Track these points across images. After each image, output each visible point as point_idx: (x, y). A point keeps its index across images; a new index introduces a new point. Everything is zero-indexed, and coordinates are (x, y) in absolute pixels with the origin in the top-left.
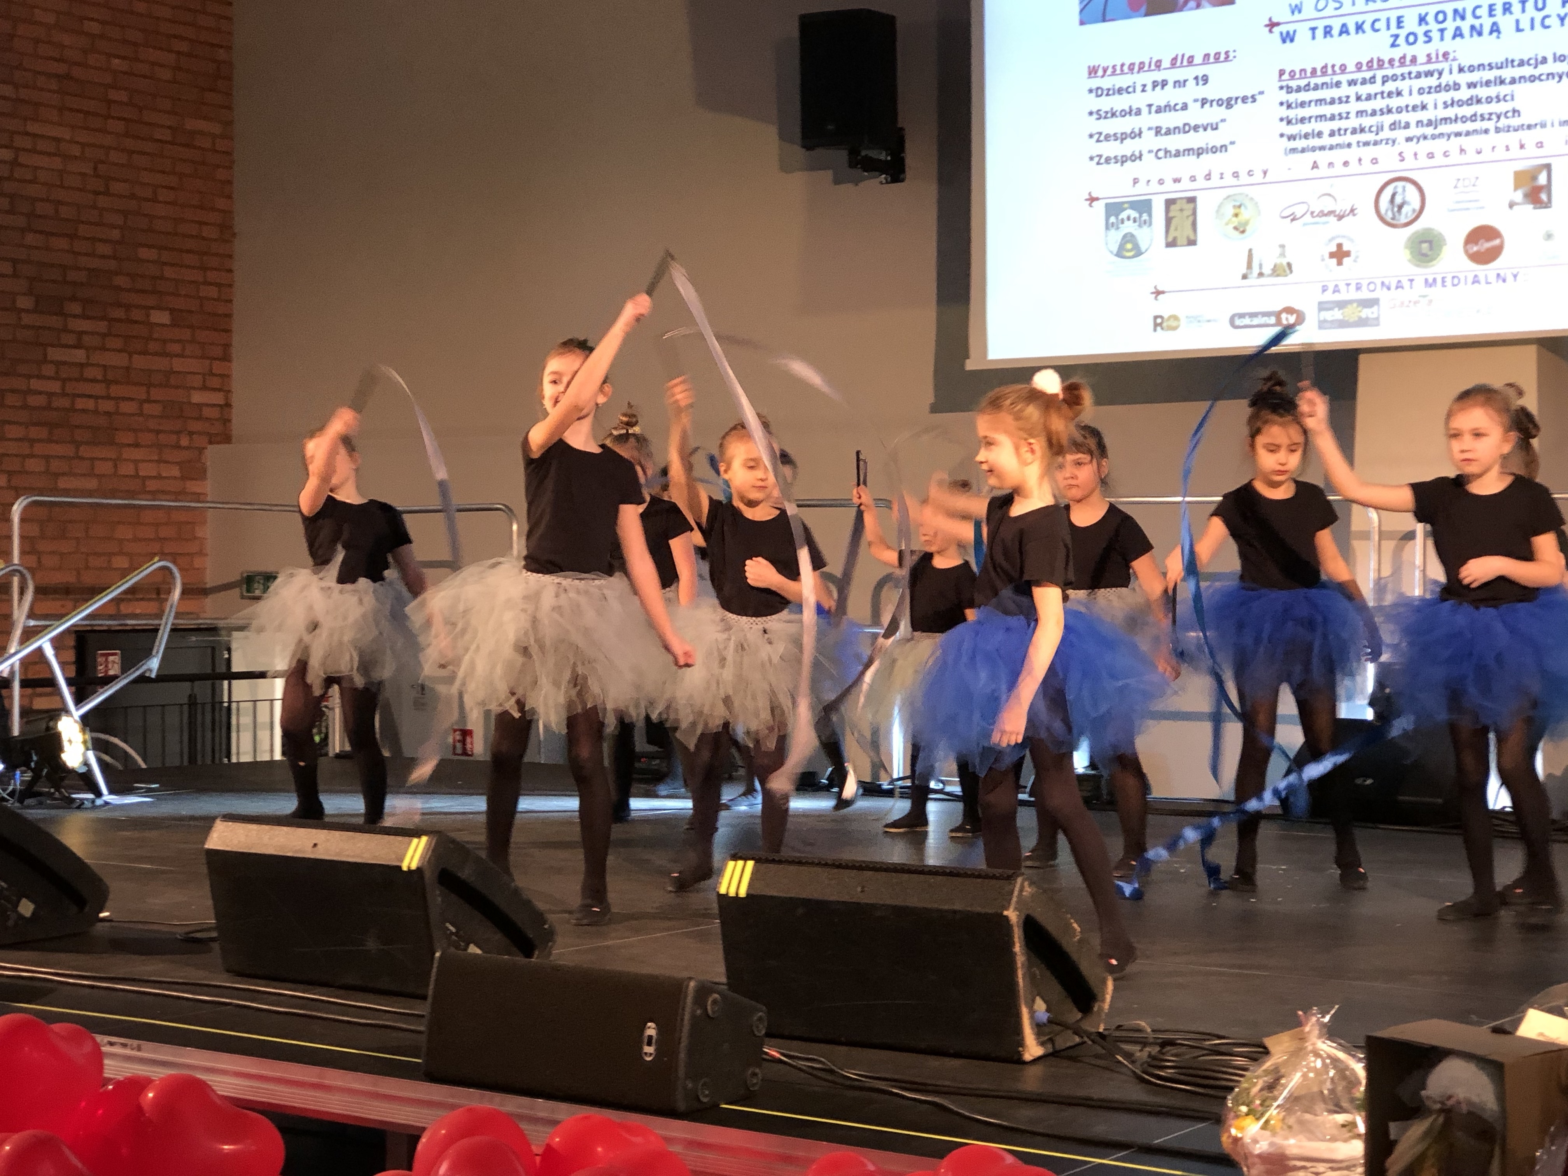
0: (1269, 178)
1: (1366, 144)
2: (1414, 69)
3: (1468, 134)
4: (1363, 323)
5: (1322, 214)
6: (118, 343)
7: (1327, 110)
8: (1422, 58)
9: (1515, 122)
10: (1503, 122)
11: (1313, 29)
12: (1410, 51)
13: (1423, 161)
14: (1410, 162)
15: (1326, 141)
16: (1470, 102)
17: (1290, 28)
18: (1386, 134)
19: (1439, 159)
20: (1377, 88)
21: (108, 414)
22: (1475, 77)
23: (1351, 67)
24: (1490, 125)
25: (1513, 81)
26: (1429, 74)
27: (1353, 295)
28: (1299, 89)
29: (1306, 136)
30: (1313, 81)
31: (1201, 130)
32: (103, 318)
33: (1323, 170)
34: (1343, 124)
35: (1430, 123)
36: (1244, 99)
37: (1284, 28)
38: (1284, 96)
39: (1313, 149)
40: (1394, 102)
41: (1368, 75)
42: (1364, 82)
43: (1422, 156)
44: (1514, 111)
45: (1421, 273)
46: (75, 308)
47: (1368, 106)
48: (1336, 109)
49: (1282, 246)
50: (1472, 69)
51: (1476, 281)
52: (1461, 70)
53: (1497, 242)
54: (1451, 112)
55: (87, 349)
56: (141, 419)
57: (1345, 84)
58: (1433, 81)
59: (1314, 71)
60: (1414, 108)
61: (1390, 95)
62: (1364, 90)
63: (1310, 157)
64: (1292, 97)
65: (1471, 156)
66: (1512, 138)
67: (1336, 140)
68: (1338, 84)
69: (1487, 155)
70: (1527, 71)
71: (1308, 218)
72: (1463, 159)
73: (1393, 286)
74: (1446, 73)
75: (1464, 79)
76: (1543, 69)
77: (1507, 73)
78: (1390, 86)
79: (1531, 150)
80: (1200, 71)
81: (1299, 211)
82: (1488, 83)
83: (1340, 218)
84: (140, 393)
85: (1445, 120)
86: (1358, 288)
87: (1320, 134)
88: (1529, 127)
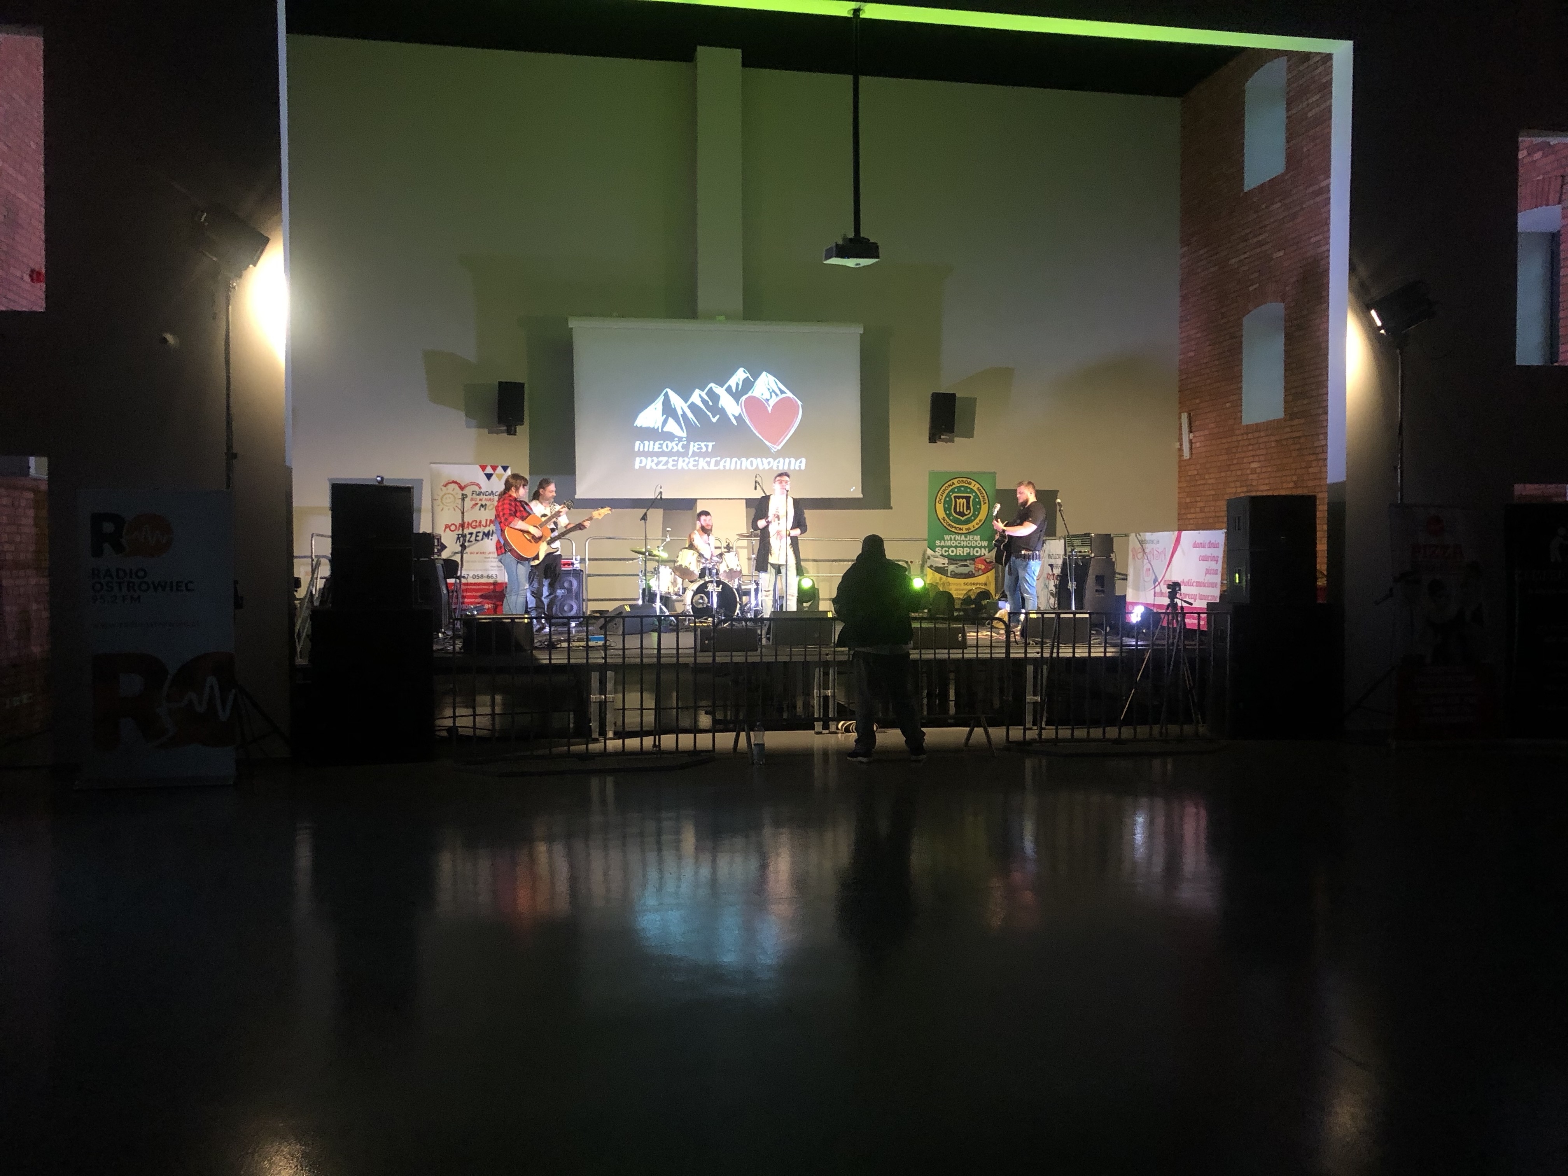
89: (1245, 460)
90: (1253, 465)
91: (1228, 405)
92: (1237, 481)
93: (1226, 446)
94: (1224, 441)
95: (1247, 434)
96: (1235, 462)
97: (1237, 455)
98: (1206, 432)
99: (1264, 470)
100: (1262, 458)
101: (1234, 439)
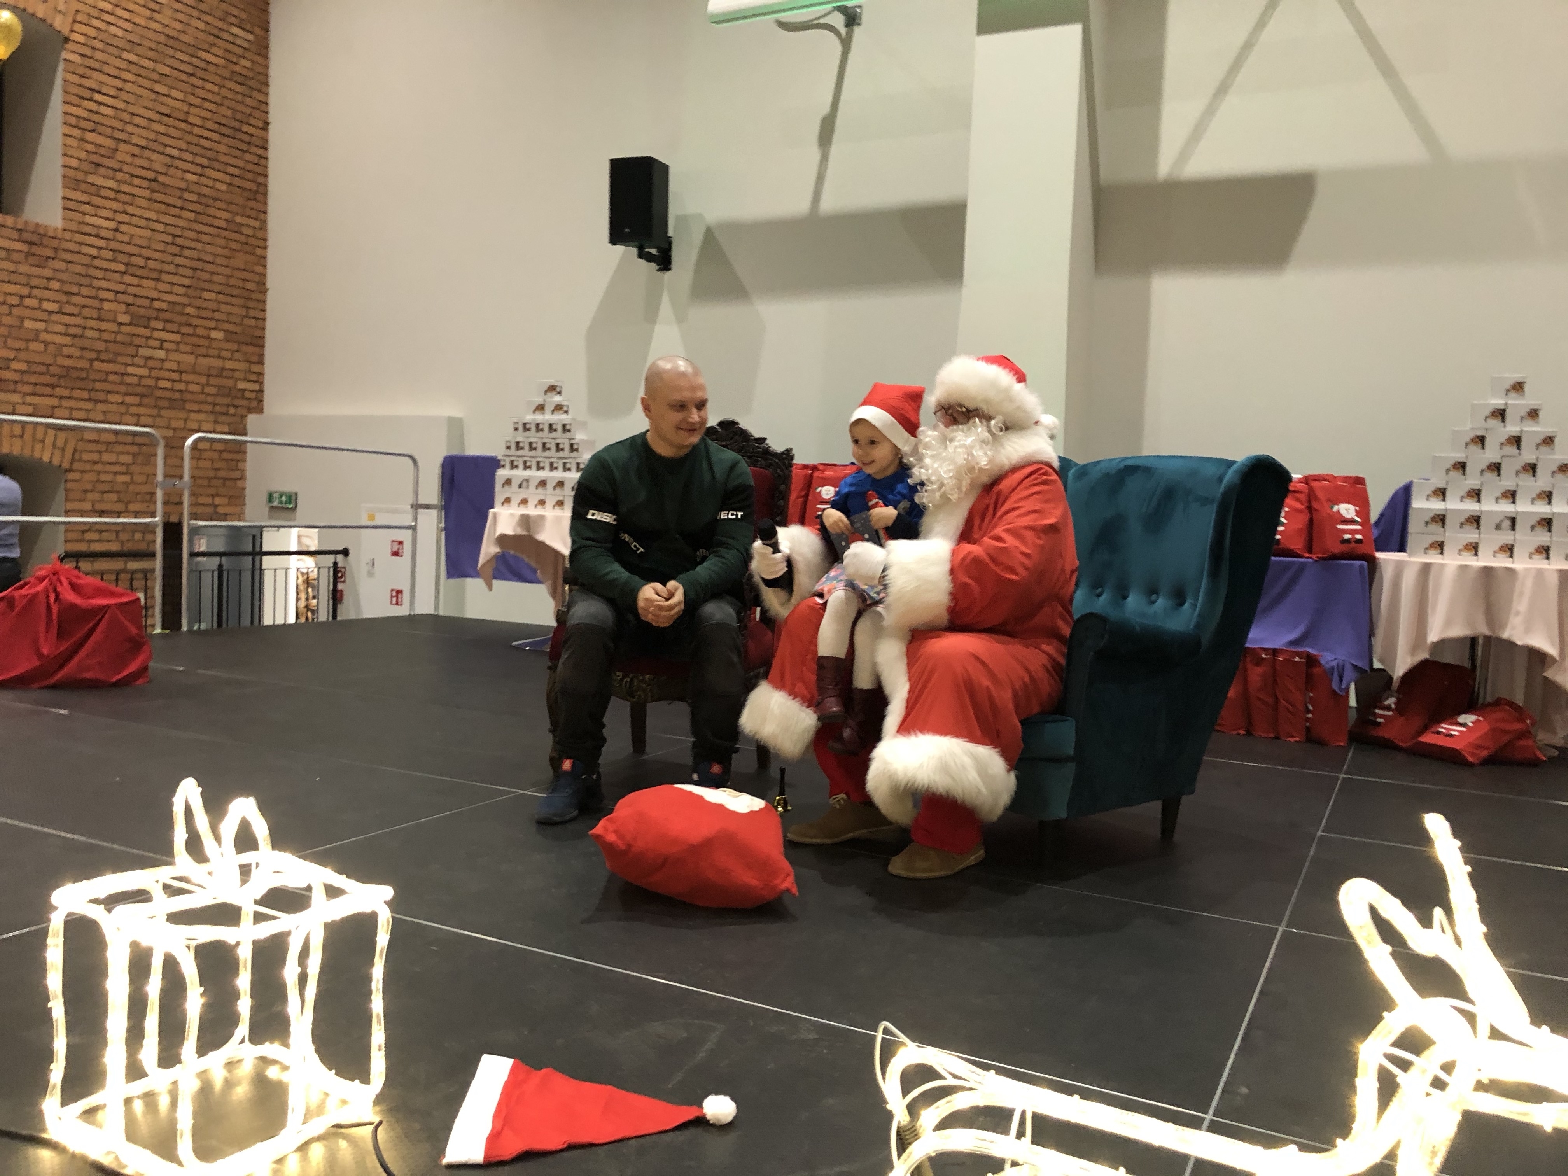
6: (188, 348)
21: (181, 391)
32: (178, 332)
46: (160, 325)
55: (168, 350)
56: (203, 396)
84: (203, 380)
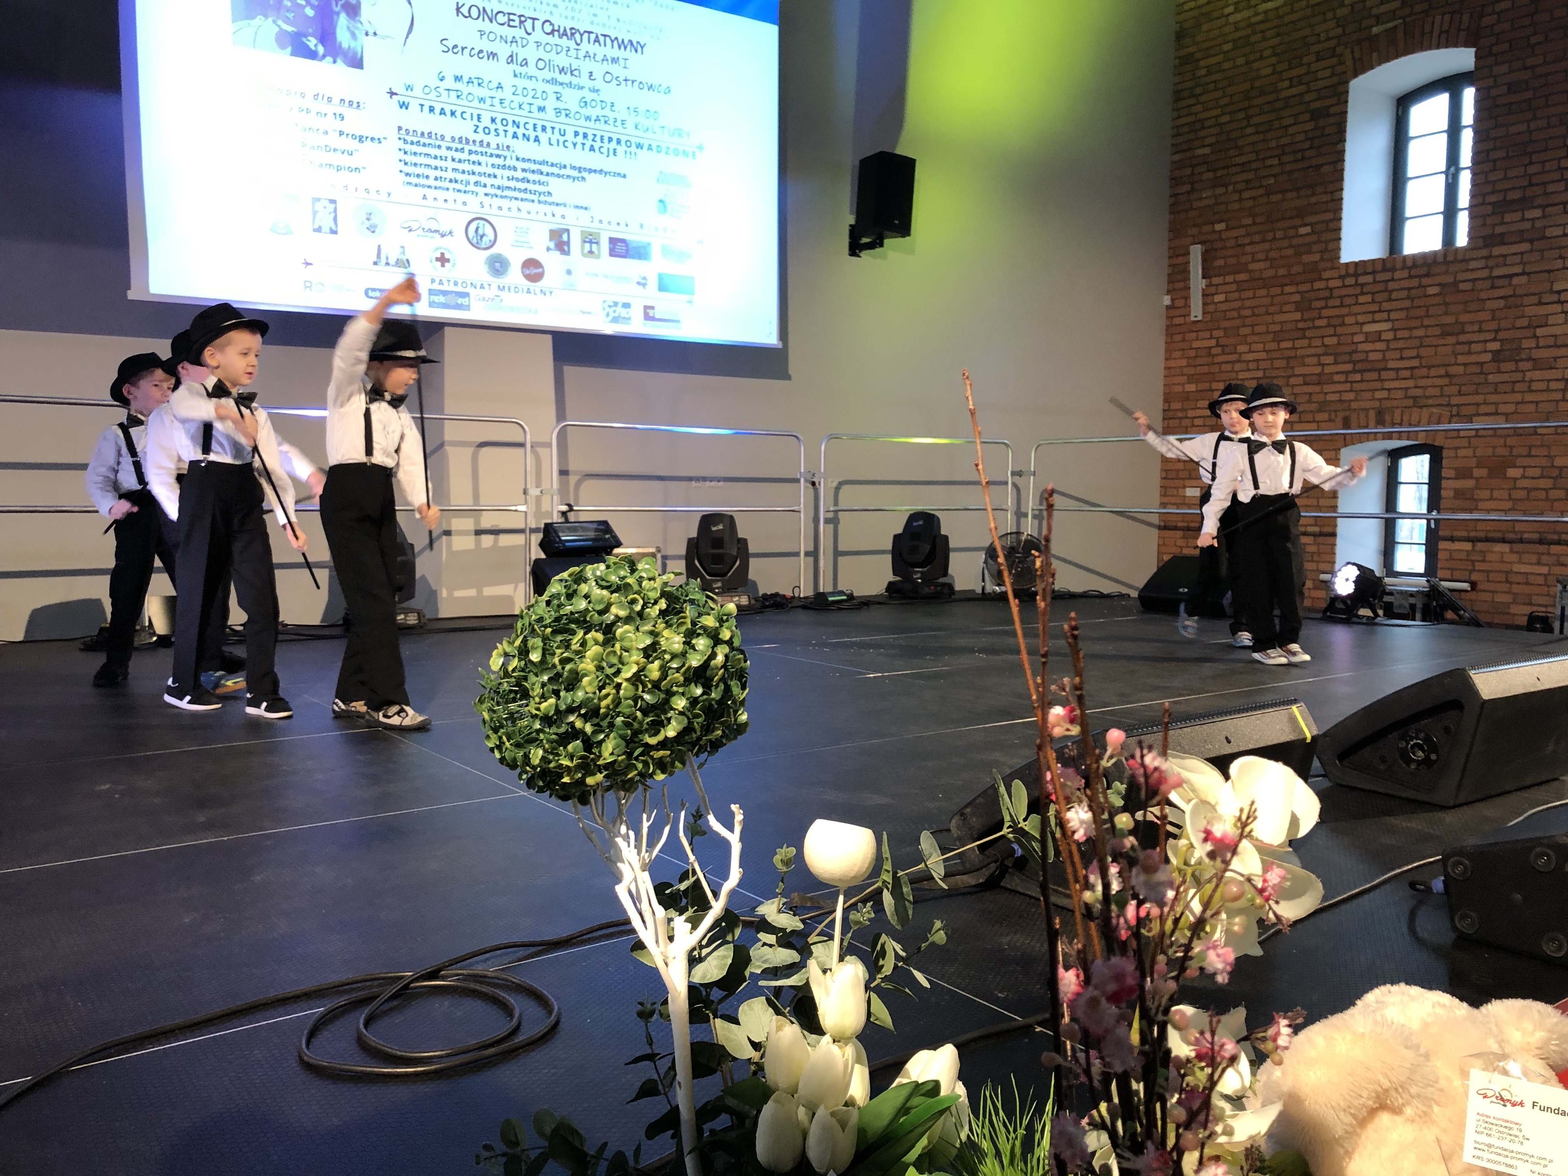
0: (392, 198)
1: (459, 191)
2: (489, 151)
3: (522, 200)
4: (459, 307)
5: (430, 231)
7: (434, 162)
8: (493, 145)
9: (549, 199)
10: (542, 198)
11: (422, 105)
12: (486, 139)
13: (495, 210)
14: (486, 210)
15: (431, 182)
16: (523, 180)
17: (406, 100)
18: (471, 187)
19: (505, 212)
20: (465, 156)
22: (526, 165)
23: (448, 138)
24: (535, 197)
25: (548, 174)
26: (498, 156)
27: (452, 288)
28: (412, 143)
29: (418, 176)
30: (422, 140)
31: (339, 152)
33: (430, 202)
34: (444, 174)
35: (499, 188)
36: (372, 139)
37: (402, 99)
38: (401, 144)
39: (423, 186)
40: (477, 168)
41: (460, 146)
42: (457, 150)
43: (495, 207)
44: (549, 193)
45: (496, 281)
47: (461, 166)
48: (438, 163)
49: (402, 247)
50: (524, 160)
51: (529, 292)
52: (518, 159)
53: (540, 270)
54: (512, 184)
57: (443, 148)
58: (500, 161)
59: (423, 134)
60: (489, 175)
61: (474, 163)
62: (458, 156)
63: (421, 191)
64: (408, 147)
65: (524, 214)
66: (549, 209)
67: (438, 183)
68: (439, 147)
69: (533, 216)
70: (555, 170)
71: (420, 231)
72: (519, 215)
73: (478, 286)
74: (508, 158)
75: (520, 165)
76: (563, 172)
77: (545, 169)
78: (473, 157)
79: (558, 219)
80: (340, 110)
81: (414, 226)
82: (533, 172)
83: (443, 236)
85: (508, 188)
86: (456, 284)
87: (427, 177)
88: (557, 204)
89: (1349, 320)
90: (1368, 328)
91: (1303, 230)
92: (1326, 354)
93: (1297, 298)
94: (1288, 289)
95: (1356, 275)
96: (1322, 322)
97: (1325, 313)
98: (1242, 277)
99: (1400, 334)
100: (1401, 315)
101: (1318, 285)
